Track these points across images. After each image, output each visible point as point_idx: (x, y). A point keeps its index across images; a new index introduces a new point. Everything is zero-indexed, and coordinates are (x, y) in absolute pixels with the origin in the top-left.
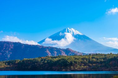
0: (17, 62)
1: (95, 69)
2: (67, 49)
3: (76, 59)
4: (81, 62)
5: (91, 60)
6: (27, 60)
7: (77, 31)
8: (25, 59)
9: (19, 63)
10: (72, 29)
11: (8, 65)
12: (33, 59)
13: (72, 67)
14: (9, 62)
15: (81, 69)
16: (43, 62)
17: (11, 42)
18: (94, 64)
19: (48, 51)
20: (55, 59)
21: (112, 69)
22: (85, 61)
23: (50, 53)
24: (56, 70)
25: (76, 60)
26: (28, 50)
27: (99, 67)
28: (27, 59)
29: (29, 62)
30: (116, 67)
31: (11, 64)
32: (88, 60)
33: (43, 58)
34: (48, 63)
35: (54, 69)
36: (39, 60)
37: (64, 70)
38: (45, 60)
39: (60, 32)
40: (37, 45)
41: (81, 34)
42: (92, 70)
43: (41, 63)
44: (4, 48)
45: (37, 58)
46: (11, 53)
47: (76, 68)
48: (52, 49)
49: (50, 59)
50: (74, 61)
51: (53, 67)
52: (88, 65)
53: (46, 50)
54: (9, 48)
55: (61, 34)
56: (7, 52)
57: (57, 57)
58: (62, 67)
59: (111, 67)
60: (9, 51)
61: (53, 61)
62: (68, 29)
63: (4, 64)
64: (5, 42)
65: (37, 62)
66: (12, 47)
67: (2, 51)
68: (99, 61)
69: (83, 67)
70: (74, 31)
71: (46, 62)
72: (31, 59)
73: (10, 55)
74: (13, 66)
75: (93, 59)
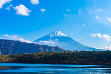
0: (18, 56)
1: (83, 62)
5: (79, 56)
6: (27, 54)
7: (63, 34)
8: (25, 54)
9: (20, 57)
10: (60, 32)
11: (11, 58)
12: (31, 54)
13: (64, 61)
14: (12, 55)
15: (71, 63)
16: (40, 57)
17: (13, 41)
18: (82, 59)
19: (41, 49)
20: (49, 54)
21: (96, 63)
22: (74, 56)
23: (43, 50)
24: (51, 63)
25: (67, 55)
26: (26, 47)
27: (85, 61)
30: (100, 61)
31: (13, 57)
32: (76, 56)
33: (39, 53)
34: (44, 57)
36: (37, 55)
37: (57, 63)
38: (41, 55)
39: (50, 34)
40: (33, 44)
41: (66, 36)
42: (80, 63)
43: (39, 57)
44: (7, 45)
45: (34, 53)
46: (12, 49)
47: (68, 62)
48: (44, 47)
49: (45, 54)
50: (65, 56)
51: (49, 61)
52: (77, 60)
53: (40, 48)
54: (11, 45)
56: (10, 48)
57: (51, 53)
58: (56, 61)
59: (96, 61)
61: (48, 56)
62: (56, 32)
63: (8, 57)
64: (8, 40)
65: (35, 56)
66: (13, 45)
67: (6, 47)
68: (85, 56)
69: (73, 61)
70: (61, 34)
71: (42, 56)
72: (30, 54)
73: (12, 51)
74: (15, 59)
75: (80, 55)
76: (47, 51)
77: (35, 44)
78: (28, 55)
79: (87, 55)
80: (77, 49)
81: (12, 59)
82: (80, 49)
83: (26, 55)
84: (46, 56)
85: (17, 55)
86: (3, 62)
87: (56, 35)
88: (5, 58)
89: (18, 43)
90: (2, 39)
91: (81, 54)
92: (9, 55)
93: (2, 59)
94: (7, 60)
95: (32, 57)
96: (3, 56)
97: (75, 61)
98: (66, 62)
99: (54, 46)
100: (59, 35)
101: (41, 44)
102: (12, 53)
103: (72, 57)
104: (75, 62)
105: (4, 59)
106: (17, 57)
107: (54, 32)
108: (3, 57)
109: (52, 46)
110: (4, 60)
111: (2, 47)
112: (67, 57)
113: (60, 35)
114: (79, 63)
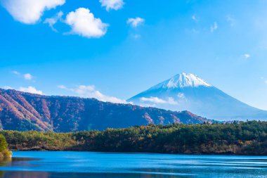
0: (93, 135)
1: (251, 150)
2: (184, 112)
3: (210, 130)
4: (221, 136)
5: (241, 133)
6: (113, 131)
7: (200, 79)
8: (109, 129)
9: (98, 138)
10: (192, 75)
11: (76, 140)
12: (124, 129)
13: (203, 146)
14: (79, 134)
15: (221, 151)
16: (145, 137)
17: (79, 99)
18: (248, 142)
19: (148, 117)
20: (166, 130)
22: (229, 134)
23: (152, 120)
24: (171, 150)
25: (211, 133)
26: (111, 114)
27: (258, 147)
28: (112, 129)
29: (118, 136)
31: (82, 138)
32: (234, 133)
33: (142, 127)
34: (154, 137)
35: (167, 150)
36: (137, 131)
37: (187, 151)
38: (147, 132)
39: (168, 81)
40: (127, 105)
41: (208, 85)
42: (245, 152)
43: (141, 138)
44: (68, 110)
45: (132, 129)
46: (80, 118)
47: (213, 149)
48: (155, 112)
49: (157, 129)
50: (207, 135)
51: (166, 146)
52: (238, 144)
53: (144, 115)
54: (76, 108)
55: (170, 84)
56: (73, 116)
57: (170, 126)
58: (184, 146)
60: (76, 115)
61: (164, 134)
62: (183, 76)
63: (70, 138)
64: (69, 98)
65: (132, 135)
66: (81, 108)
67: (64, 114)
68: (256, 135)
69: (225, 146)
70: (194, 80)
71: (150, 135)
72: (120, 130)
73: (78, 123)
74: (86, 142)
75: (245, 131)
76: (162, 123)
77: (133, 106)
78: (116, 133)
79: (261, 131)
80: (237, 117)
81: (78, 143)
82: (242, 117)
83: (112, 133)
84: (159, 133)
85: (91, 133)
86: (59, 150)
87: (183, 85)
88: (64, 140)
89: (92, 104)
90: (55, 95)
91: (247, 129)
92: (71, 133)
93: (56, 141)
94: (67, 144)
95: (127, 136)
96: (58, 134)
97: (230, 146)
98: (208, 148)
99: (180, 110)
100: (191, 83)
101: (148, 106)
102: (79, 128)
103: (223, 138)
104: (231, 150)
105: (60, 142)
106: (90, 136)
107: (178, 75)
108: (57, 138)
109: (173, 110)
110: (60, 144)
111: (57, 115)
112: (211, 138)
113: (193, 82)
114: (242, 151)
